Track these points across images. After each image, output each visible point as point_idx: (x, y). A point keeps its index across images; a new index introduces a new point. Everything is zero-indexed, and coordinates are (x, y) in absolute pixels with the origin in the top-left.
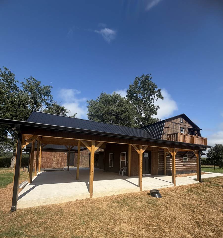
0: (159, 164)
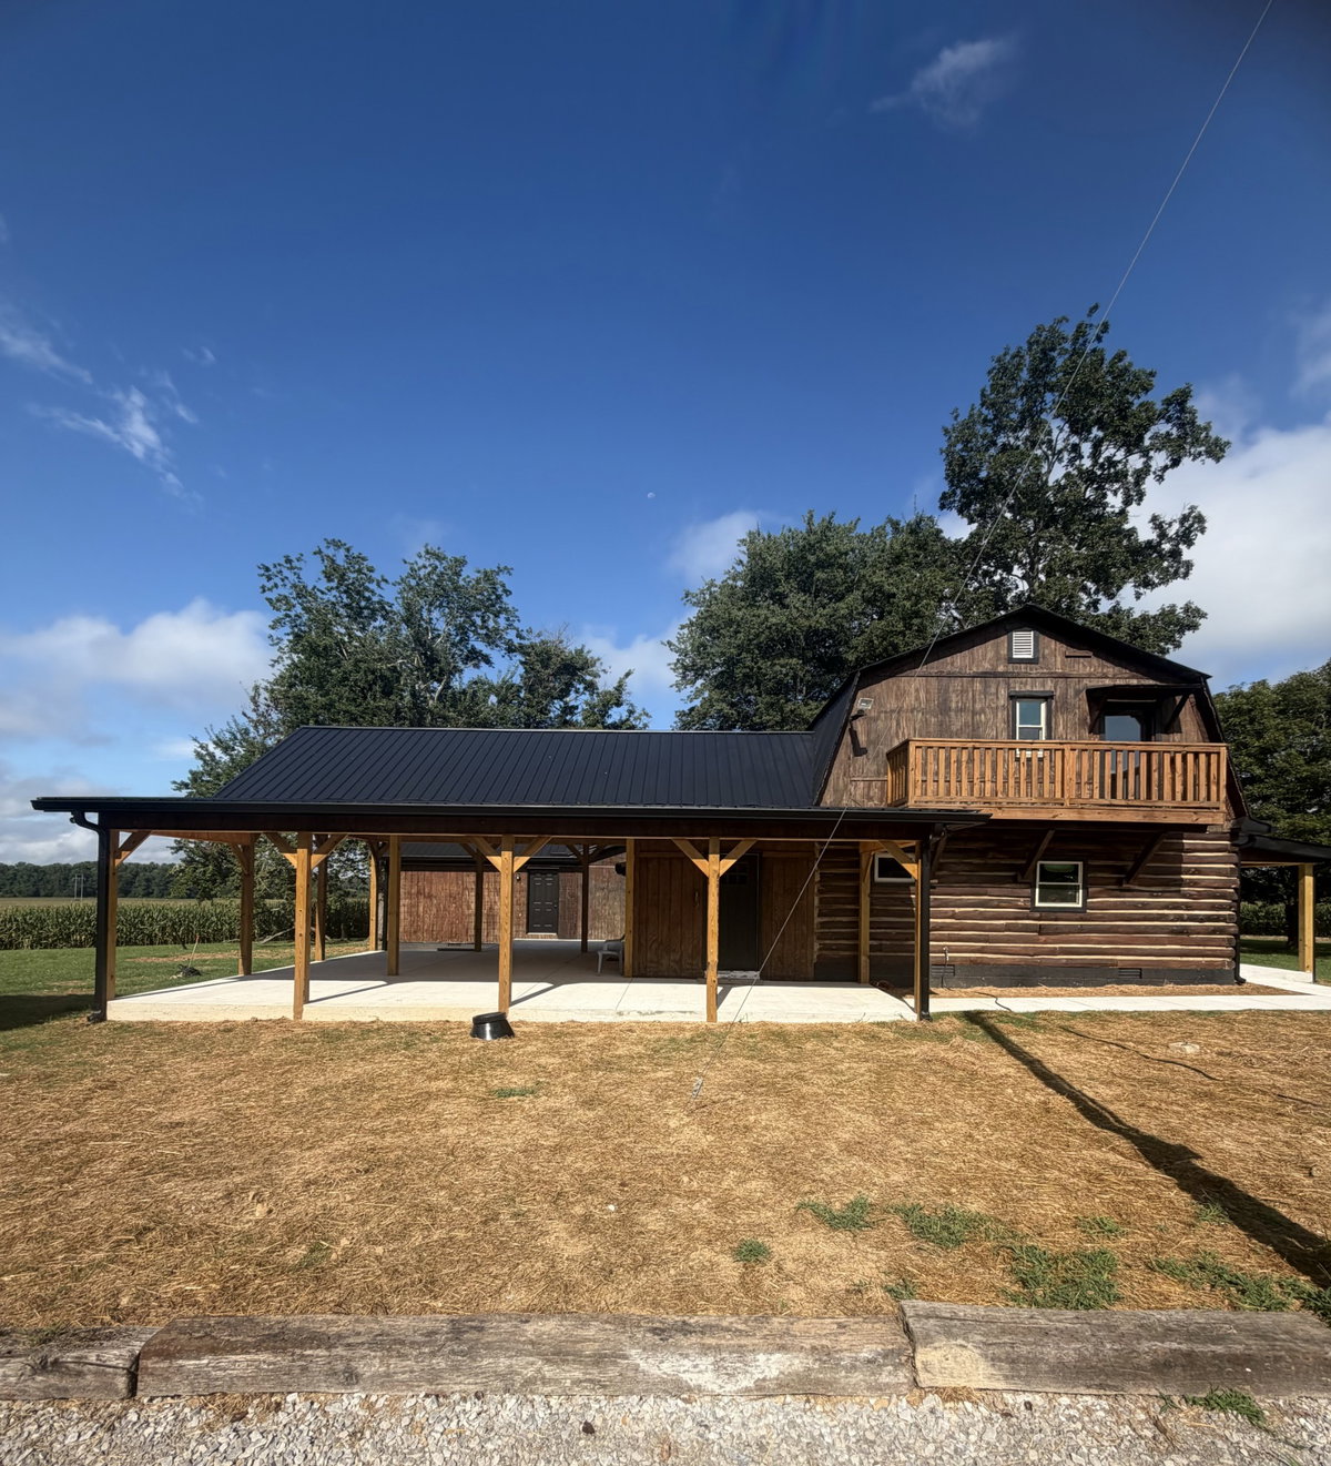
0: (821, 920)
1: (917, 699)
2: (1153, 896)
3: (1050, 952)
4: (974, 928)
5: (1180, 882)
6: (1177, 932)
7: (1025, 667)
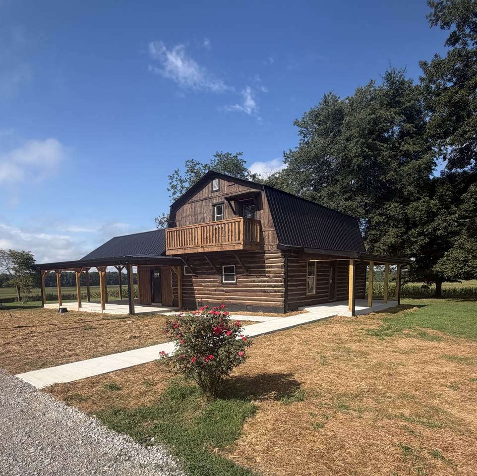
2: (257, 278)
3: (228, 299)
4: (208, 290)
5: (265, 272)
6: (265, 291)
7: (216, 194)
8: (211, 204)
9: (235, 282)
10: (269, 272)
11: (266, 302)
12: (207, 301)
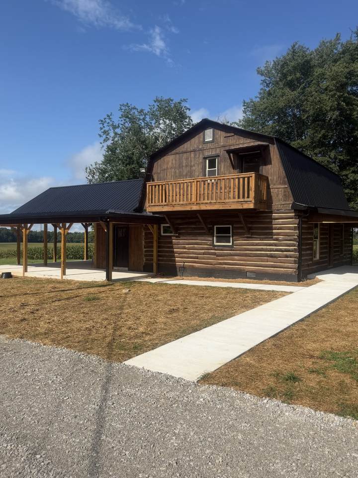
0: (145, 249)
1: (172, 163)
2: (260, 240)
3: (221, 264)
4: (193, 253)
5: (272, 234)
6: (271, 256)
7: (209, 145)
8: (201, 156)
9: (231, 244)
10: (278, 234)
11: (273, 269)
12: (193, 266)
